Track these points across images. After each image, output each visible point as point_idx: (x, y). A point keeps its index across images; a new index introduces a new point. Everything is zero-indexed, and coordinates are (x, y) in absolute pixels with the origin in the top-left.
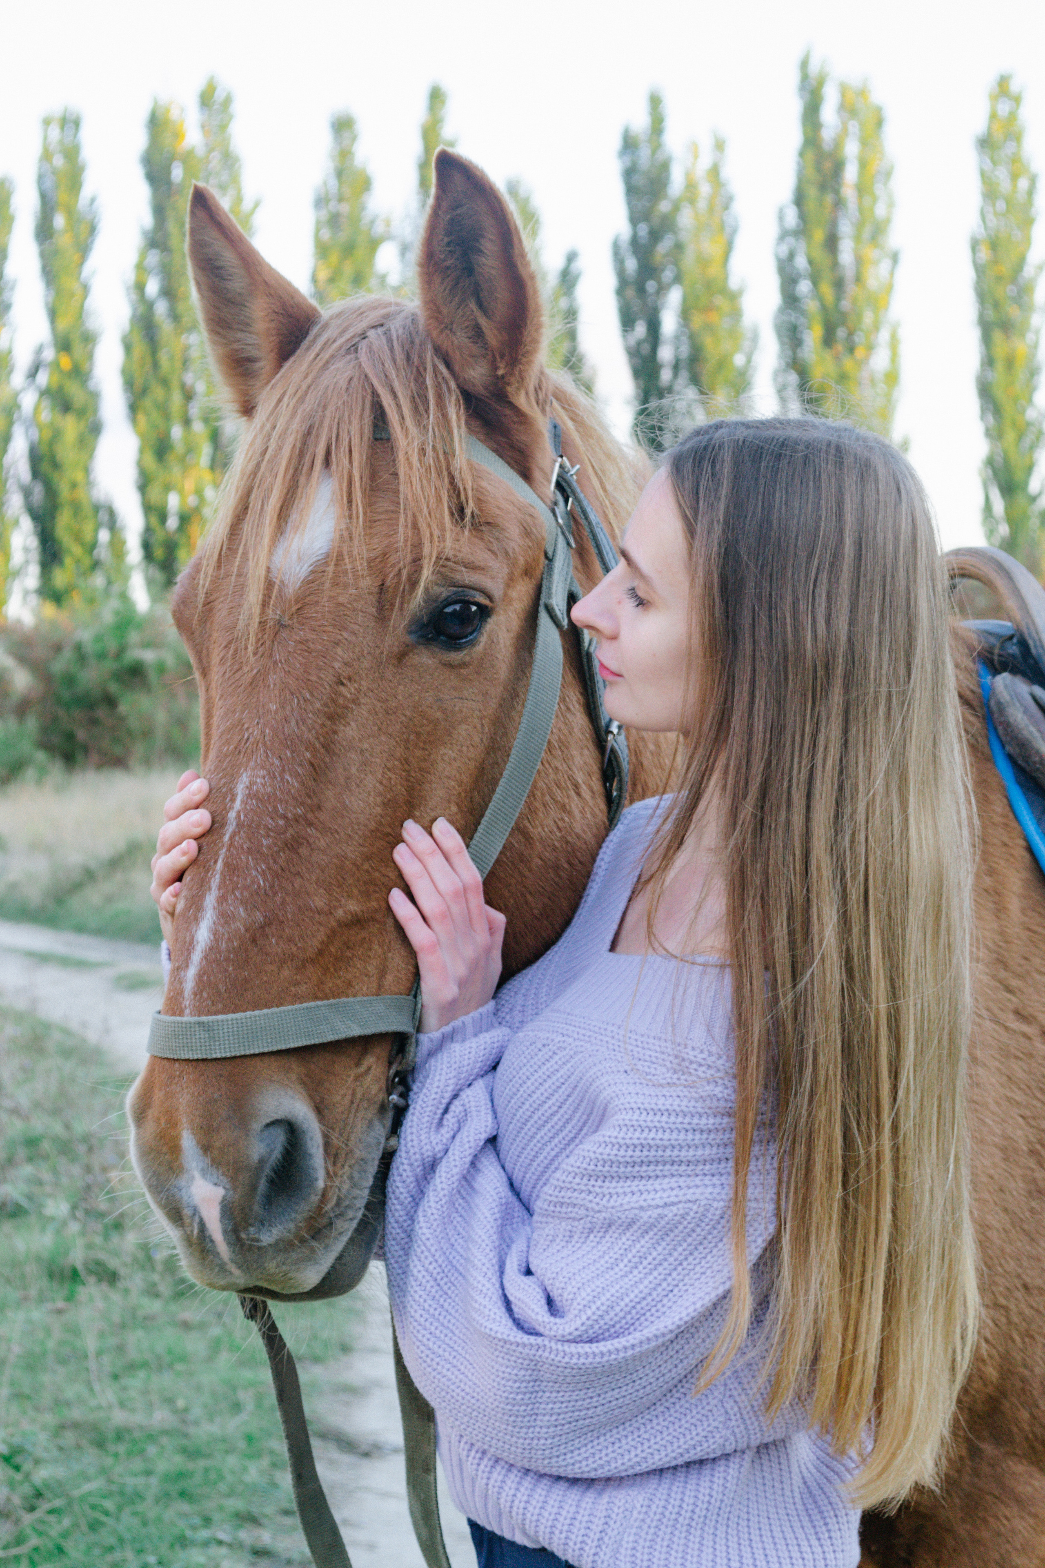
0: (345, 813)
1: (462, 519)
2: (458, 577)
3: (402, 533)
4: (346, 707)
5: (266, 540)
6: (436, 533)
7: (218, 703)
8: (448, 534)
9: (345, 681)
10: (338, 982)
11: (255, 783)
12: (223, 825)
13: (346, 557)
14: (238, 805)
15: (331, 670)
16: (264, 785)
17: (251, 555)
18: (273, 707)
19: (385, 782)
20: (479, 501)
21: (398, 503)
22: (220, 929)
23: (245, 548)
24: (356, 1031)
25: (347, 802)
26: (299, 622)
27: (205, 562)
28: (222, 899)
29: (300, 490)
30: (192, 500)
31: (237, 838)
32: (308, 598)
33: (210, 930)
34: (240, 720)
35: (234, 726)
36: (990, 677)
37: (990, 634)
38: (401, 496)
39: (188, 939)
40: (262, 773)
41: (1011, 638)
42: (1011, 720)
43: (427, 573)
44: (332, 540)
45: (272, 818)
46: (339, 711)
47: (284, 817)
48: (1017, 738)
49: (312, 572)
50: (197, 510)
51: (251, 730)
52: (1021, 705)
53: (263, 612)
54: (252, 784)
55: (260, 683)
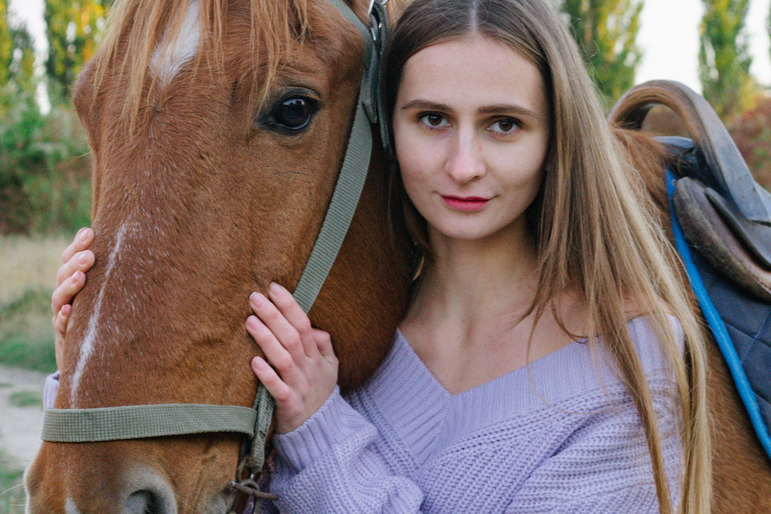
0: (200, 257)
1: (299, 34)
2: (295, 78)
3: (253, 42)
4: (205, 176)
5: (146, 48)
6: (279, 43)
7: (105, 170)
8: (288, 45)
9: (204, 156)
10: (192, 387)
11: (131, 232)
12: (105, 263)
13: (208, 60)
14: (117, 248)
15: (193, 147)
16: (138, 233)
17: (134, 59)
18: (147, 174)
19: (232, 235)
20: (312, 20)
21: (250, 20)
22: (100, 343)
23: (130, 53)
24: (206, 428)
25: (203, 249)
26: (170, 109)
27: (98, 66)
28: (102, 320)
29: (173, 10)
30: (86, 29)
31: (115, 274)
32: (178, 91)
33: (92, 344)
34: (121, 184)
35: (116, 188)
36: (674, 180)
37: (676, 147)
38: (252, 15)
39: (75, 351)
40: (137, 224)
41: (691, 150)
42: (690, 214)
43: (271, 75)
44: (197, 47)
45: (143, 259)
46: (199, 178)
47: (153, 258)
48: (694, 227)
49: (182, 71)
50: (91, 36)
51: (129, 191)
52: (698, 201)
53: (142, 101)
54: (129, 232)
55: (138, 156)
